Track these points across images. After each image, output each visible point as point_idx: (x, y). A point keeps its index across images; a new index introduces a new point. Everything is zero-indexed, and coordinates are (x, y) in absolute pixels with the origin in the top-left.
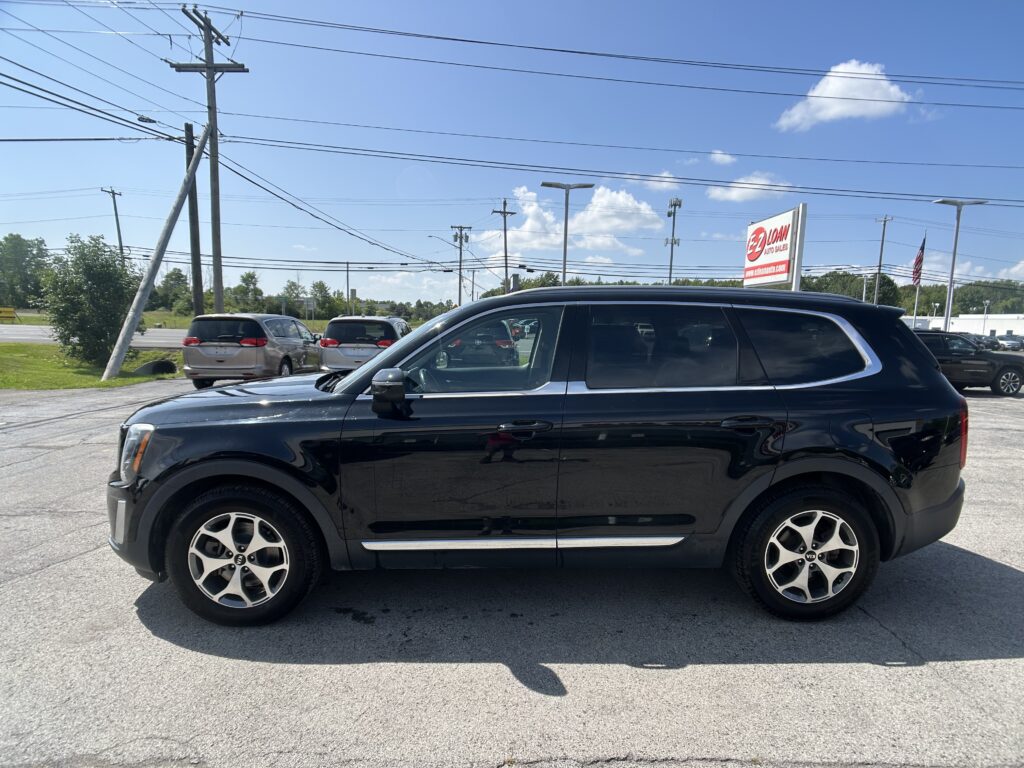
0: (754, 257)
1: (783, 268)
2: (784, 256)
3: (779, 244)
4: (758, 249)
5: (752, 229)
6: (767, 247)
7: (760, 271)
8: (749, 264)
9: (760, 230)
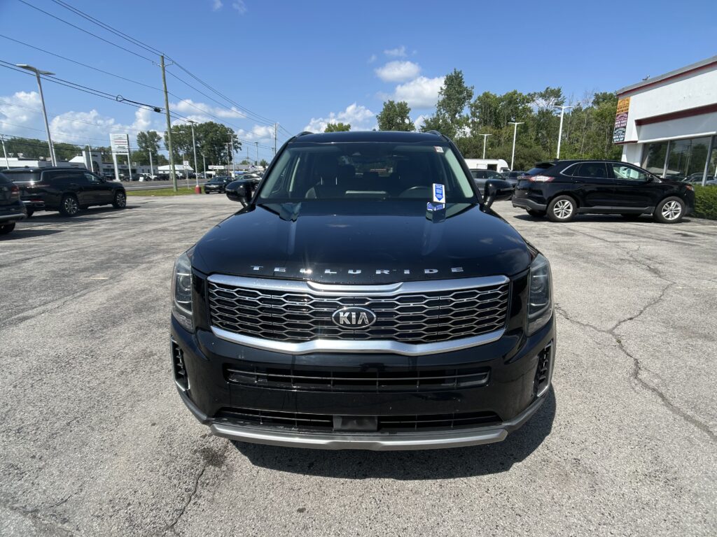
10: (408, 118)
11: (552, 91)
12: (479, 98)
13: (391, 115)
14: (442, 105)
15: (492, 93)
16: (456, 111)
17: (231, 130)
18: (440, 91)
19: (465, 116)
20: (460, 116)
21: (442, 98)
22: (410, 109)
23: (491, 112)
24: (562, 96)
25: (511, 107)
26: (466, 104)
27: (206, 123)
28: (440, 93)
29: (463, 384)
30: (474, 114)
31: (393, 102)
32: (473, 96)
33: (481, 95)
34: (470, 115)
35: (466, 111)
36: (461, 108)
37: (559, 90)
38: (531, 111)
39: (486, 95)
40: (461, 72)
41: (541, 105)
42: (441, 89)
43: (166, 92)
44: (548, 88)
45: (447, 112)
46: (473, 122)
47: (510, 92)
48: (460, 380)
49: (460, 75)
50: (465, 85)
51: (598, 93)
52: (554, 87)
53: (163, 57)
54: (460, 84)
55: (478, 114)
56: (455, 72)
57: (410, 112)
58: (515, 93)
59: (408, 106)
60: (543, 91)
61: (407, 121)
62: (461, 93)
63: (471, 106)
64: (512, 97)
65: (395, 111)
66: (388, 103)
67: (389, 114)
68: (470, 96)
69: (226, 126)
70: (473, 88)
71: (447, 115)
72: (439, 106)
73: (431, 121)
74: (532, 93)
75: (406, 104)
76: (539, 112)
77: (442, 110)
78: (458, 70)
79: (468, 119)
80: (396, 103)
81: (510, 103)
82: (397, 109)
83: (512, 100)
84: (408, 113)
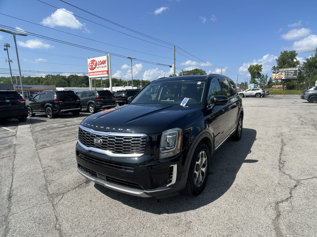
0: (92, 69)
1: (106, 72)
2: (106, 69)
3: (102, 65)
4: (94, 66)
5: (89, 60)
6: (97, 66)
7: (96, 73)
8: (90, 71)
9: (93, 61)
10: (296, 59)
13: (285, 58)
17: (205, 71)
22: (297, 54)
27: (195, 69)
29: (127, 171)
31: (287, 51)
43: (175, 59)
48: (126, 169)
53: (175, 46)
59: (296, 53)
61: (295, 60)
65: (287, 56)
66: (283, 52)
67: (284, 58)
69: (203, 70)
73: (311, 59)
80: (288, 51)
82: (289, 55)
84: (296, 56)
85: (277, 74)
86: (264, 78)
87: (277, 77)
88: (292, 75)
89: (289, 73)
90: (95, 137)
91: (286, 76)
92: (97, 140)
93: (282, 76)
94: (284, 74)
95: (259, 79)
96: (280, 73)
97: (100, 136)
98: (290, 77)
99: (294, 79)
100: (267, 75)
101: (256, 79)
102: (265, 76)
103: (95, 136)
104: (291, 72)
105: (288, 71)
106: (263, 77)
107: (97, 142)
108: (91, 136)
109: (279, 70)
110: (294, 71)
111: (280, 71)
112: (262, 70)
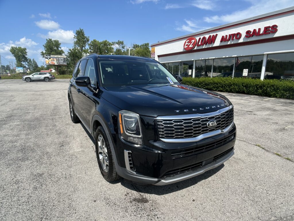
10: (60, 48)
11: (120, 42)
12: (92, 42)
14: (76, 43)
15: (97, 40)
16: (83, 47)
18: (74, 37)
19: (87, 49)
20: (85, 49)
21: (76, 40)
22: (60, 44)
23: (97, 48)
24: (124, 44)
25: (106, 47)
26: (87, 44)
28: (74, 38)
30: (90, 48)
31: (51, 39)
32: (89, 41)
33: (93, 41)
34: (89, 49)
35: (87, 47)
36: (85, 45)
37: (123, 42)
38: (113, 49)
39: (95, 41)
40: (83, 29)
41: (117, 47)
42: (75, 36)
44: (119, 41)
45: (79, 46)
46: (90, 51)
47: (104, 40)
49: (83, 31)
50: (85, 36)
51: (134, 44)
52: (121, 40)
54: (83, 35)
55: (92, 48)
56: (80, 30)
57: (61, 45)
58: (106, 41)
59: (60, 42)
60: (117, 41)
61: (60, 49)
62: (84, 38)
63: (89, 45)
64: (105, 43)
65: (53, 44)
66: (48, 39)
67: (50, 45)
68: (88, 40)
70: (89, 37)
71: (79, 48)
72: (75, 43)
73: (73, 50)
74: (113, 42)
75: (58, 41)
76: (116, 49)
77: (76, 45)
78: (82, 29)
79: (88, 50)
80: (53, 40)
81: (105, 45)
83: (105, 44)
84: (60, 45)
85: (50, 60)
86: (31, 62)
87: (50, 63)
88: (63, 62)
89: (60, 60)
90: (207, 121)
91: (58, 62)
92: (213, 122)
93: (55, 62)
94: (56, 60)
95: (27, 63)
96: (52, 59)
97: (213, 117)
98: (61, 63)
99: (63, 66)
100: (34, 59)
101: (23, 63)
102: (32, 60)
103: (207, 119)
104: (62, 59)
105: (58, 58)
106: (30, 60)
107: (213, 124)
108: (202, 121)
109: (50, 56)
110: (63, 59)
111: (52, 57)
112: (27, 54)
